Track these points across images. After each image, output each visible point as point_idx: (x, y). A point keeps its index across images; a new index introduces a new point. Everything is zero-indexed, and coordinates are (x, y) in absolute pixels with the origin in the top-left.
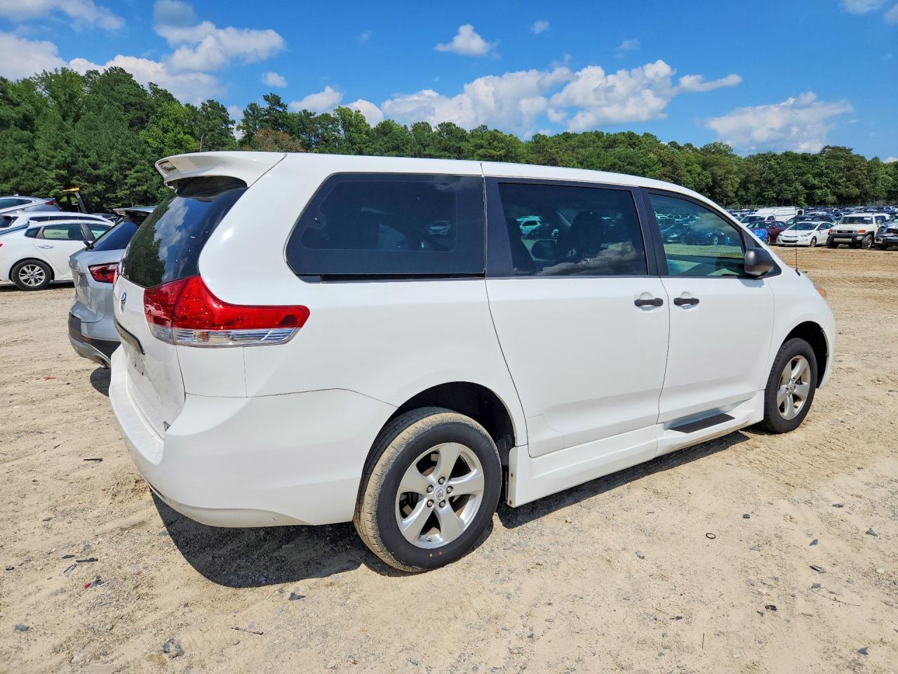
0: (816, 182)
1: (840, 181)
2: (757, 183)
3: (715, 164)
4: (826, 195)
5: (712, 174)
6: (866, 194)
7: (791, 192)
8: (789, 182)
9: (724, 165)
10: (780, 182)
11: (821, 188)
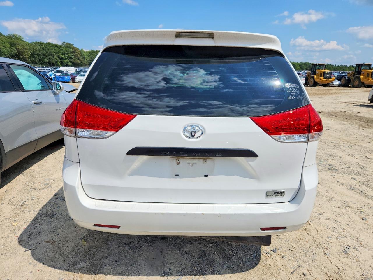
0: (63, 56)
1: (72, 57)
2: (38, 55)
3: (17, 44)
4: (68, 63)
5: (17, 49)
6: (82, 63)
7: (54, 60)
8: (53, 56)
9: (22, 45)
10: (49, 55)
11: (65, 59)
